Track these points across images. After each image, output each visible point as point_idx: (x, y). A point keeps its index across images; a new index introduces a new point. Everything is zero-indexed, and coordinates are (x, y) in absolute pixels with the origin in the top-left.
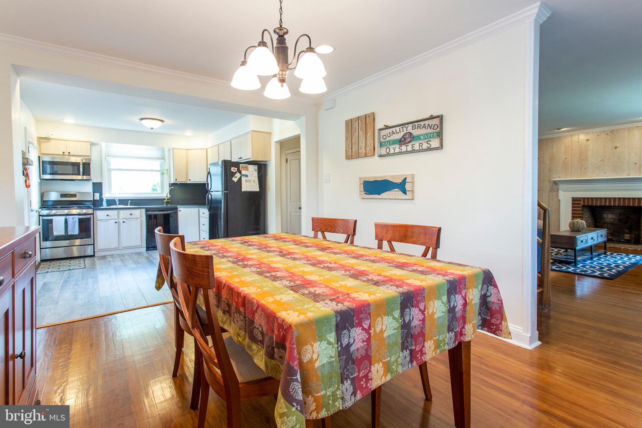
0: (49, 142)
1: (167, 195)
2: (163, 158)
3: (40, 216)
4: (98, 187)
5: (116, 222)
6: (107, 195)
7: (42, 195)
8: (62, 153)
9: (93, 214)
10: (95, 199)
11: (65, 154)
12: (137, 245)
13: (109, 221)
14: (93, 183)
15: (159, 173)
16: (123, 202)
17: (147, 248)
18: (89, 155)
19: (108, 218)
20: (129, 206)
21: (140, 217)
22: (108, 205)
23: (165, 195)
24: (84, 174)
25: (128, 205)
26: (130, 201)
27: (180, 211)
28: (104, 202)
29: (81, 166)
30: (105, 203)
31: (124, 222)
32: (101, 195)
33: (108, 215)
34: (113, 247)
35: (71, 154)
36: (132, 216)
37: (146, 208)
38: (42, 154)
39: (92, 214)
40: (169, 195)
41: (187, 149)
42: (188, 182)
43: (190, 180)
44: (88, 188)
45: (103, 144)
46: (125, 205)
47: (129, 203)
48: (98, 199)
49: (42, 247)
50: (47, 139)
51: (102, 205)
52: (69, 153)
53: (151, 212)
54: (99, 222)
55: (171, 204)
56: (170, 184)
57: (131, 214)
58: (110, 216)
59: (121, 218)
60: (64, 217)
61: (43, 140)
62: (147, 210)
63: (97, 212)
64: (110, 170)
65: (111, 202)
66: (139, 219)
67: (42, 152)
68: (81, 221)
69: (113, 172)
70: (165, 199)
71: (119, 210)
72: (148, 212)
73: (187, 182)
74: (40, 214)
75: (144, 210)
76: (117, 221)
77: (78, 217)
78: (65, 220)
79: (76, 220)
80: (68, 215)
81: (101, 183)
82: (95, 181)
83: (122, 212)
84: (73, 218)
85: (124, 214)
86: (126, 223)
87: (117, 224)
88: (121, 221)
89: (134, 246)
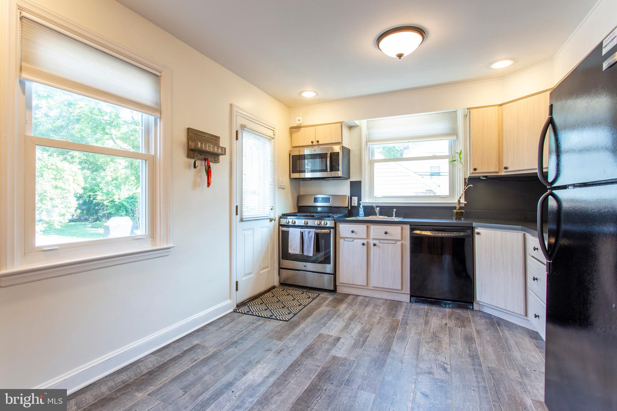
0: (299, 131)
1: (459, 201)
2: (453, 132)
3: (280, 225)
4: (356, 187)
5: (363, 244)
6: (366, 200)
7: (298, 200)
8: (311, 144)
9: (335, 228)
10: (353, 205)
11: (314, 144)
12: (394, 288)
13: (355, 241)
14: (352, 183)
15: (447, 160)
16: (386, 210)
17: (411, 297)
18: (340, 141)
19: (353, 235)
20: (394, 219)
21: (400, 238)
22: (366, 215)
23: (456, 201)
25: (392, 216)
26: (395, 210)
27: (478, 233)
29: (329, 158)
30: (361, 211)
31: (375, 245)
32: (359, 200)
33: (353, 232)
34: (359, 284)
35: (320, 143)
36: (387, 237)
37: (412, 224)
38: (293, 147)
39: (332, 228)
40: (463, 201)
41: (501, 105)
42: (503, 173)
43: (506, 168)
44: (345, 189)
45: (363, 123)
46: (388, 217)
47: (395, 213)
48: (356, 205)
49: (281, 267)
50: (298, 128)
51: (357, 214)
52: (318, 142)
53: (419, 232)
54: (342, 241)
55: (466, 218)
56: (465, 179)
57: (386, 233)
58: (356, 233)
59: (372, 237)
60: (300, 230)
61: (294, 129)
62: (414, 227)
63: (340, 225)
64: (372, 163)
65: (369, 210)
66: (399, 243)
67: (293, 145)
68: (317, 235)
69: (377, 166)
70: (455, 208)
71: (369, 224)
72: (414, 232)
73: (500, 174)
75: (407, 228)
76: (365, 242)
77: (314, 231)
78: (302, 234)
79: (312, 235)
80: (306, 226)
81: (360, 182)
82: (353, 178)
83: (373, 227)
84: (309, 232)
85: (376, 231)
86: (379, 247)
87: (365, 247)
88: (372, 242)
89: (389, 289)
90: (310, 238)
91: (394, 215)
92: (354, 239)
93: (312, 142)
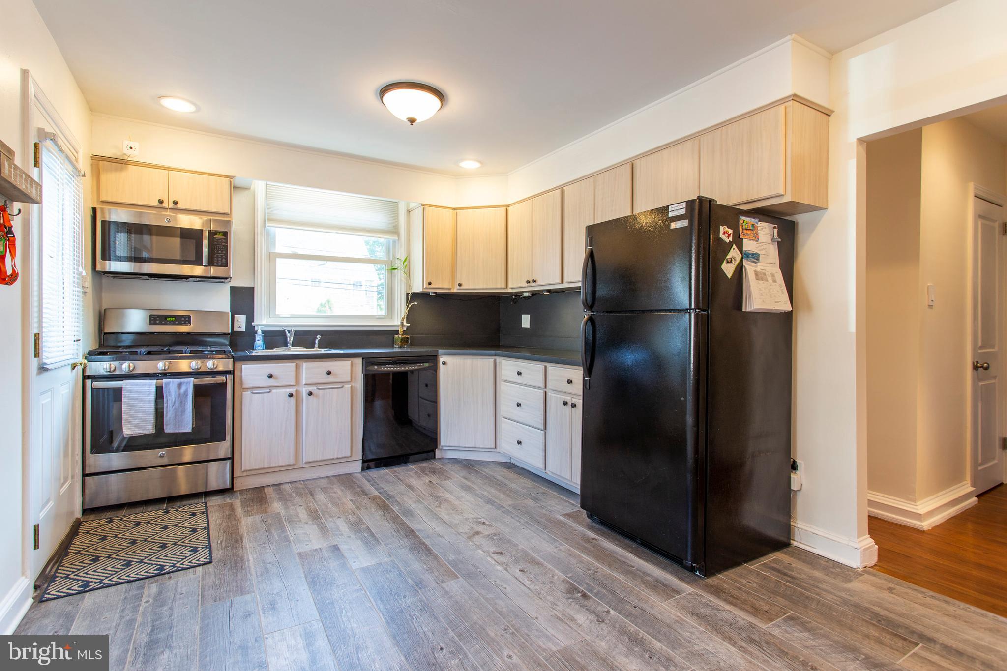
0: (121, 169)
1: (402, 323)
2: (394, 231)
3: (85, 377)
4: (243, 298)
5: (291, 395)
6: (263, 321)
7: (101, 318)
8: (156, 204)
9: (232, 372)
10: (239, 329)
11: (165, 205)
12: (340, 456)
13: (274, 391)
14: (234, 290)
15: (383, 268)
16: (304, 337)
17: (364, 461)
18: (227, 211)
19: (271, 382)
20: (316, 351)
21: (349, 379)
22: (268, 346)
23: (399, 324)
24: (211, 263)
25: (313, 347)
26: (319, 337)
27: (444, 363)
28: (257, 338)
29: (205, 242)
30: (259, 341)
31: (310, 394)
32: (250, 319)
33: (270, 376)
34: (280, 464)
35: (179, 206)
36: (331, 379)
37: (364, 357)
38: (103, 202)
39: (228, 372)
40: (405, 324)
41: (455, 209)
42: (455, 290)
43: (460, 285)
45: (259, 186)
46: (307, 348)
47: (317, 341)
48: (243, 329)
49: (89, 471)
50: (120, 162)
51: (252, 346)
52: (175, 203)
53: (376, 367)
54: (247, 394)
55: (412, 345)
56: (408, 294)
57: (329, 373)
58: (276, 378)
59: (304, 382)
60: (152, 384)
61: (106, 163)
62: (368, 361)
63: (244, 366)
64: (272, 257)
65: (275, 338)
66: (348, 386)
67: (104, 198)
68: (199, 391)
69: (279, 261)
70: (397, 332)
71: (299, 362)
72: (370, 368)
73: (452, 291)
74: (87, 373)
75: (359, 361)
76: (293, 390)
77: (191, 381)
78: (160, 393)
79: (186, 391)
80: (165, 375)
81: (252, 289)
82: (239, 281)
83: (305, 365)
84: (180, 386)
85: (311, 371)
86: (317, 396)
87: (293, 399)
88: (304, 391)
89: (333, 459)
90: (182, 398)
91: (317, 345)
92: (271, 388)
93: (161, 202)
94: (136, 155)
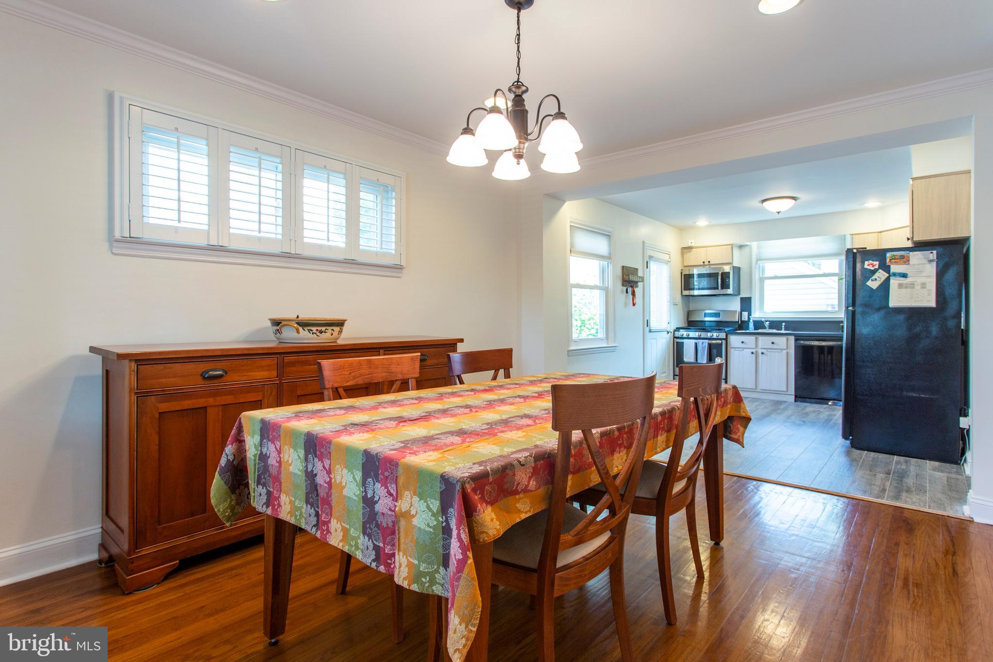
0: (690, 251)
2: (842, 253)
3: (674, 337)
4: (746, 304)
5: (752, 353)
6: (756, 315)
7: (689, 313)
8: (702, 264)
9: (726, 339)
10: (743, 319)
11: (706, 263)
12: (781, 390)
13: (745, 350)
14: (741, 298)
15: (836, 278)
16: (775, 324)
17: (796, 396)
18: (731, 261)
19: (743, 346)
20: (783, 331)
21: (785, 348)
22: (756, 328)
24: (722, 288)
25: (781, 330)
26: (784, 324)
28: (750, 324)
29: (720, 277)
30: (751, 325)
31: (762, 353)
32: (750, 314)
33: (743, 342)
34: (748, 387)
35: (711, 263)
36: (774, 346)
37: (795, 335)
39: (723, 339)
41: (880, 232)
44: (735, 305)
45: (754, 245)
46: (778, 330)
47: (783, 326)
48: (746, 319)
50: (690, 248)
51: (748, 328)
52: (709, 262)
53: (802, 342)
54: (732, 350)
57: (773, 343)
58: (746, 344)
59: (760, 347)
60: (694, 341)
61: (686, 250)
62: (797, 339)
64: (762, 280)
65: (759, 324)
66: (785, 351)
67: (685, 265)
68: (710, 345)
69: (767, 282)
70: (842, 322)
71: (757, 336)
72: (798, 342)
74: (675, 335)
75: (792, 338)
76: (754, 351)
77: (707, 341)
78: (696, 344)
79: (705, 346)
80: (700, 338)
81: (750, 298)
82: (743, 295)
83: (760, 338)
84: (703, 343)
85: (764, 341)
86: (767, 355)
87: (754, 355)
88: (760, 351)
89: (776, 391)
90: (703, 348)
91: (783, 329)
92: (744, 348)
93: (704, 262)
94: (693, 245)
